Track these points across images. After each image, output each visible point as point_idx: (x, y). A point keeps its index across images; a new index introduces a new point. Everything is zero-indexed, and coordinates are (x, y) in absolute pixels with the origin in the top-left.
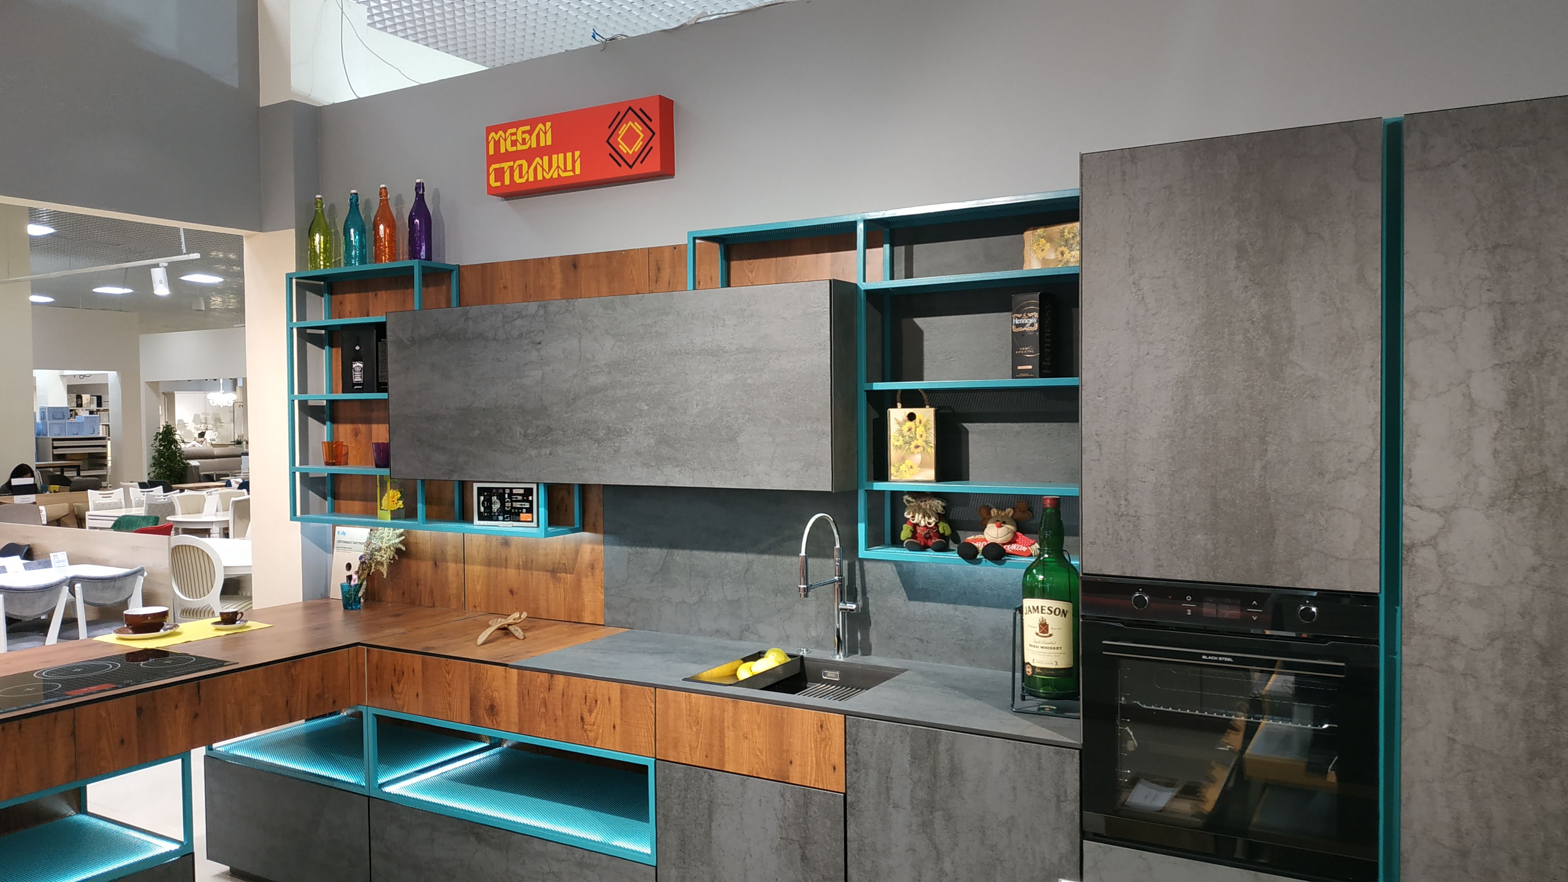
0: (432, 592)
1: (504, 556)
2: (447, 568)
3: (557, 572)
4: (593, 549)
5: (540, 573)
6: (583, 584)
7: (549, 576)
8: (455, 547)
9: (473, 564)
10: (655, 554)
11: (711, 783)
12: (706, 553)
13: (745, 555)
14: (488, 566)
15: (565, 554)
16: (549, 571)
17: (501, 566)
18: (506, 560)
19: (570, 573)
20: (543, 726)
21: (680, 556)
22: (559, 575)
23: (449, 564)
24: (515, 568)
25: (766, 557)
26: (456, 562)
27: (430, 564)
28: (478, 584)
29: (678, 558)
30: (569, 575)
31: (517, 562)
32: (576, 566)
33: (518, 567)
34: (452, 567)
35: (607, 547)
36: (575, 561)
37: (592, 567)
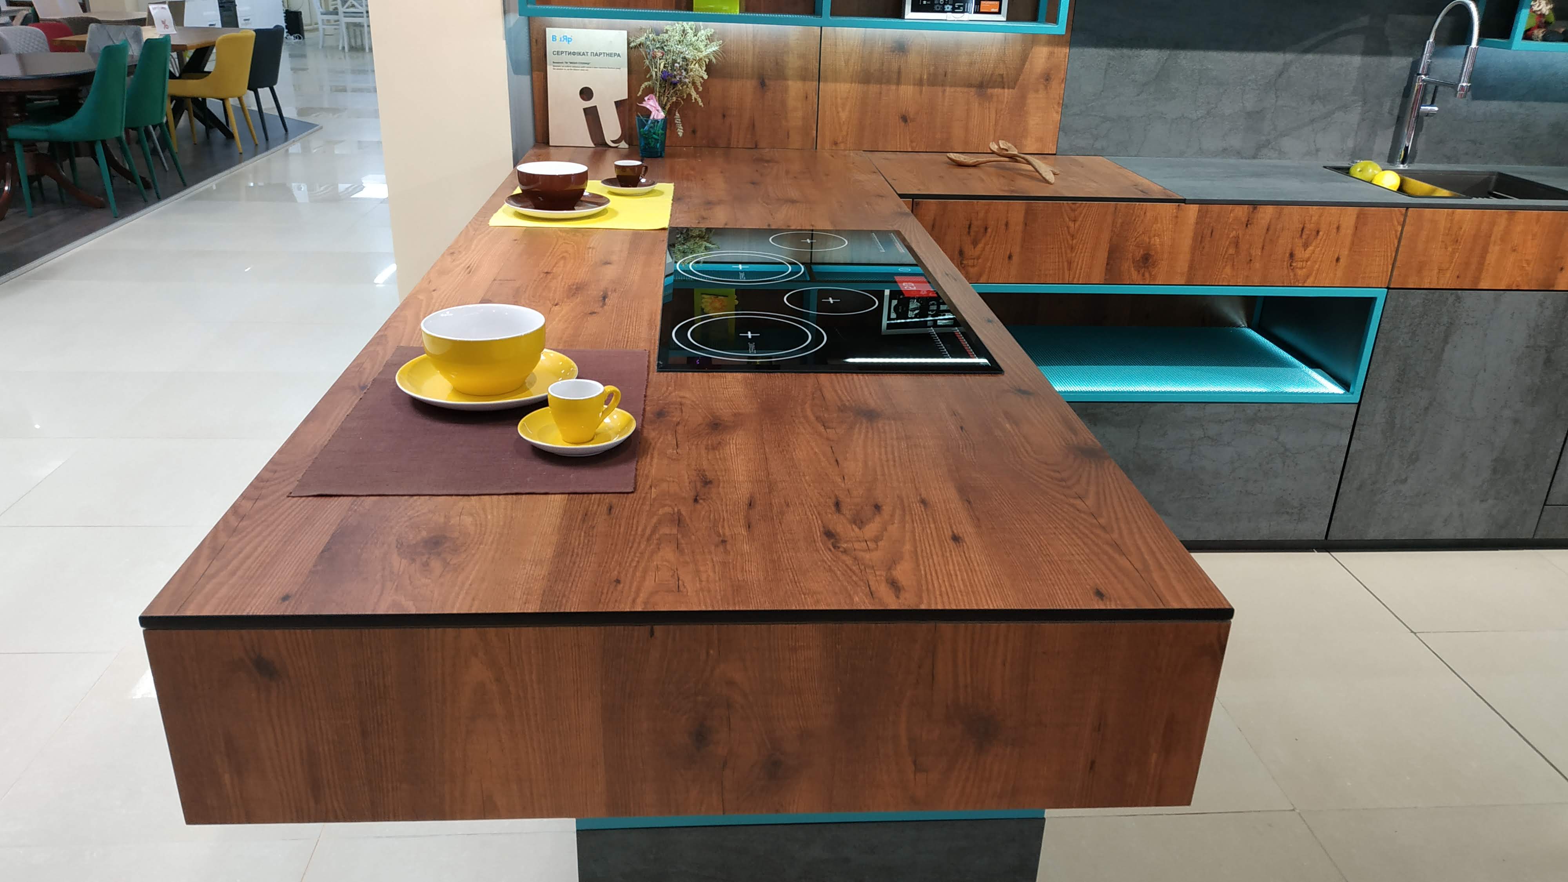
0: (754, 126)
1: (895, 67)
2: (786, 90)
3: (987, 87)
4: (1051, 54)
5: (959, 89)
6: (1029, 101)
7: (972, 93)
8: (802, 56)
9: (836, 80)
10: (1150, 57)
11: (1457, 304)
12: (1228, 54)
13: (1282, 55)
14: (864, 83)
15: (1004, 62)
16: (975, 86)
17: (888, 82)
18: (899, 72)
19: (1009, 88)
20: (1228, 270)
21: (1189, 59)
22: (990, 91)
23: (790, 83)
24: (914, 85)
25: (1310, 57)
26: (804, 78)
27: (750, 85)
28: (843, 110)
29: (1184, 62)
30: (1006, 90)
31: (918, 76)
32: (1021, 78)
33: (920, 83)
34: (795, 87)
35: (1075, 50)
36: (1020, 70)
37: (1047, 78)
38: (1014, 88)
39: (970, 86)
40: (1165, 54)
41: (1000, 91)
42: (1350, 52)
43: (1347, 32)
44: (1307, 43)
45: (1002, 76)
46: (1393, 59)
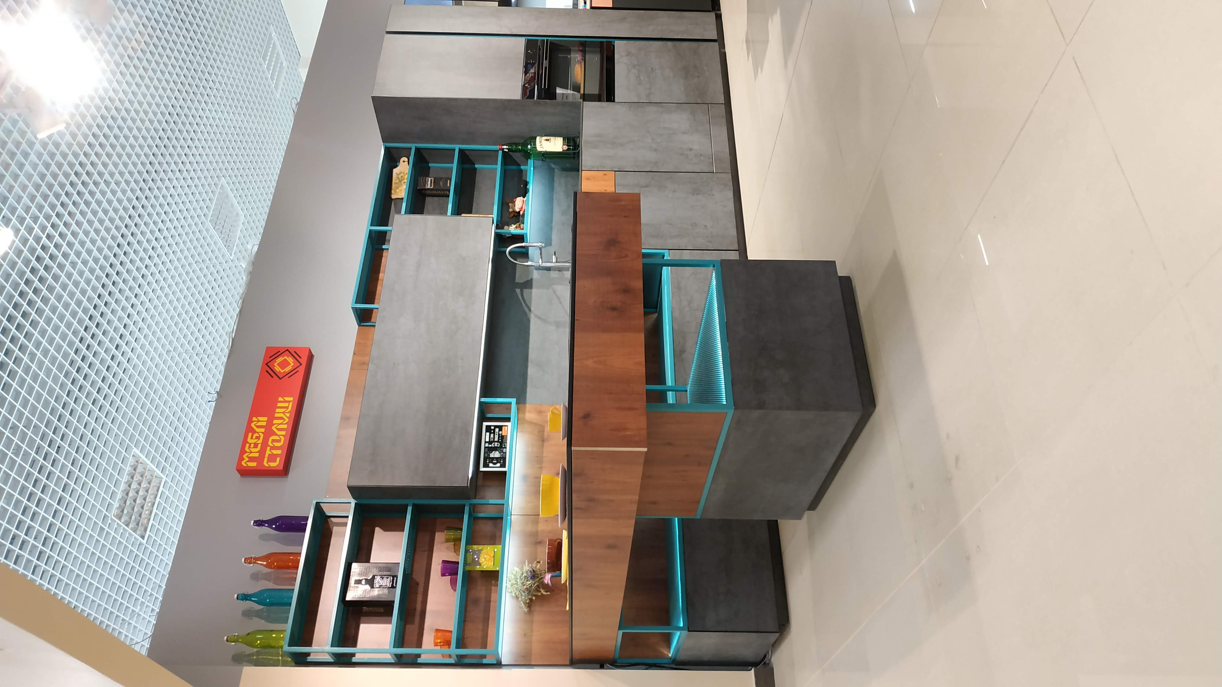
2: (542, 531)
3: (544, 438)
5: (544, 450)
7: (547, 444)
10: (531, 371)
13: (531, 319)
14: (539, 495)
24: (541, 471)
25: (532, 308)
30: (545, 429)
31: (537, 470)
32: (539, 424)
33: (540, 469)
35: (527, 402)
36: (535, 424)
37: (540, 412)
38: (544, 426)
39: (543, 445)
40: (530, 364)
41: (545, 432)
42: (531, 293)
43: (522, 296)
44: (527, 310)
45: (538, 432)
46: (534, 277)
